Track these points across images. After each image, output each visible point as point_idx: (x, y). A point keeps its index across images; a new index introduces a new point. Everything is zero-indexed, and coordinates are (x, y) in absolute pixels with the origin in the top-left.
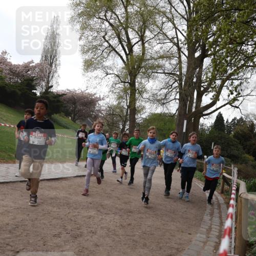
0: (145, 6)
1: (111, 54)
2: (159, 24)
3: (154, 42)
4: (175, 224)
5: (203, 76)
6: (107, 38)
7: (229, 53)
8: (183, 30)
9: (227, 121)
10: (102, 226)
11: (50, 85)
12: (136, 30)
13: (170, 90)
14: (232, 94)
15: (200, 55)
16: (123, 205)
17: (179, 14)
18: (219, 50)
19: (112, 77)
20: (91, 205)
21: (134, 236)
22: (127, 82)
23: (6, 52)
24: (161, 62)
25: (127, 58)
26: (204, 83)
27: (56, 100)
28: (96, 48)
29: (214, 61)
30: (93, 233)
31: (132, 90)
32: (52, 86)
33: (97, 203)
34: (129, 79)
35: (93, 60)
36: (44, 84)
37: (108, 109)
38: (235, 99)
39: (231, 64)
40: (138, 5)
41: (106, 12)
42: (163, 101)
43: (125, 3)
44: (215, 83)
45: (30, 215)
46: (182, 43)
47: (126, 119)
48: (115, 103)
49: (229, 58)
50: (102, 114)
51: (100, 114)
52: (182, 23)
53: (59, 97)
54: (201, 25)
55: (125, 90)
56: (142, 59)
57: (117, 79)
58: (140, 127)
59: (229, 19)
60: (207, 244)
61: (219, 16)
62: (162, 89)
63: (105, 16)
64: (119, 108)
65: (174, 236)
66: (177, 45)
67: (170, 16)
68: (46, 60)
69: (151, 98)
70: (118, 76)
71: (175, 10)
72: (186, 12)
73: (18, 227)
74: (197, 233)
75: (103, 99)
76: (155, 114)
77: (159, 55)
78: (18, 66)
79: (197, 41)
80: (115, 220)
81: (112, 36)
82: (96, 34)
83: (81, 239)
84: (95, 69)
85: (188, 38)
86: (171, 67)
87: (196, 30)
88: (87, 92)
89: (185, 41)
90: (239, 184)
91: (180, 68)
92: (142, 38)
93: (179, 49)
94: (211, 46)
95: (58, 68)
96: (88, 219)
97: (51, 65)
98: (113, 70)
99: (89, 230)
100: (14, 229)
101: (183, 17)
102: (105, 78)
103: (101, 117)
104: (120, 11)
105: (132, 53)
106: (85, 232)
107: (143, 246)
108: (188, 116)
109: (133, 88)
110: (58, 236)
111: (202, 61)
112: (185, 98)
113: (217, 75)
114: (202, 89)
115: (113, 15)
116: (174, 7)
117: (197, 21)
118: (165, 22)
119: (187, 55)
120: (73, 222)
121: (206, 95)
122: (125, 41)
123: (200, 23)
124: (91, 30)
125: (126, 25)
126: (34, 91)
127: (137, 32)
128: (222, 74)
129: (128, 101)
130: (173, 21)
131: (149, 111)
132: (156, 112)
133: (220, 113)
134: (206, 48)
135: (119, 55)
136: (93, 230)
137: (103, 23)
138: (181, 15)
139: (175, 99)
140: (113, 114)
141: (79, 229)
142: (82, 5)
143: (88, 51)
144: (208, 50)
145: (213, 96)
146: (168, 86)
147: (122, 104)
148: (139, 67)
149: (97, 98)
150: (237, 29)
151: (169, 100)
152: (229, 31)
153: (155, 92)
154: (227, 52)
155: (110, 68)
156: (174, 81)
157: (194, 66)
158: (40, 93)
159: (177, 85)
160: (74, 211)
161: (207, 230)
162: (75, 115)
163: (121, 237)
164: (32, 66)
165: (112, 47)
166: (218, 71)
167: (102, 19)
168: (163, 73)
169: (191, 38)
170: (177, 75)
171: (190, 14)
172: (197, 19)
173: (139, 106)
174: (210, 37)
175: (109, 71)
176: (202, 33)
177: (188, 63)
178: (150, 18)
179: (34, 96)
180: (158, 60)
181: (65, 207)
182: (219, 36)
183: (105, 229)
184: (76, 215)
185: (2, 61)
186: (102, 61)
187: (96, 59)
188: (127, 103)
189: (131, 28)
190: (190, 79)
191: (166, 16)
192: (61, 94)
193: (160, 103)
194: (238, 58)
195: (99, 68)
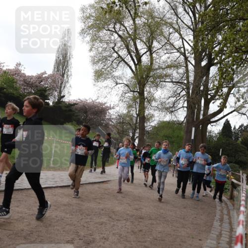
0: (153, 18)
1: (121, 64)
2: (166, 34)
3: (161, 52)
4: (185, 229)
5: (209, 85)
6: (116, 49)
7: (235, 61)
8: (190, 40)
9: (235, 128)
10: (114, 232)
11: (62, 95)
12: (145, 41)
13: (178, 98)
14: (239, 101)
15: (207, 64)
16: (134, 211)
17: (186, 25)
18: (225, 59)
19: (121, 87)
20: (102, 212)
21: (145, 242)
22: (136, 92)
23: (20, 64)
24: (169, 71)
25: (136, 68)
26: (211, 91)
27: (68, 109)
28: (106, 58)
29: (220, 69)
30: (105, 239)
31: (141, 99)
32: (64, 96)
33: (108, 209)
34: (138, 88)
35: (103, 70)
37: (118, 117)
38: (242, 107)
39: (237, 72)
40: (146, 16)
41: (115, 24)
42: (171, 109)
43: (133, 15)
44: (222, 91)
46: (189, 53)
47: (136, 127)
48: (125, 112)
49: (235, 66)
50: (112, 122)
52: (189, 34)
53: (71, 106)
54: (207, 35)
55: (134, 99)
56: (150, 68)
57: (126, 88)
58: (150, 134)
59: (234, 29)
61: (224, 26)
62: (170, 97)
63: (114, 28)
64: (128, 117)
65: (185, 242)
66: (184, 55)
67: (176, 27)
68: (58, 71)
69: (160, 106)
70: (127, 85)
71: (182, 21)
72: (192, 23)
73: (32, 233)
74: (207, 239)
75: (113, 108)
76: (164, 122)
77: (167, 65)
78: (31, 77)
79: (203, 51)
81: (122, 48)
82: (105, 46)
83: (93, 245)
84: (105, 79)
85: (195, 48)
86: (178, 76)
87: (203, 40)
88: (97, 101)
89: (191, 50)
91: (188, 77)
92: (150, 49)
93: (186, 58)
94: (217, 55)
95: (70, 79)
96: (100, 225)
97: (63, 76)
98: (122, 80)
99: (102, 236)
100: (29, 235)
101: (189, 28)
102: (115, 87)
103: (111, 125)
104: (128, 23)
105: (141, 63)
106: (98, 238)
108: (196, 123)
109: (142, 97)
111: (209, 70)
112: (193, 106)
113: (223, 83)
114: (209, 97)
115: (122, 27)
116: (180, 18)
117: (203, 31)
118: (171, 33)
119: (194, 64)
120: (85, 229)
121: (213, 103)
122: (133, 52)
123: (206, 33)
124: (101, 41)
125: (135, 36)
126: (47, 101)
127: (145, 43)
128: (228, 82)
129: (138, 110)
130: (180, 32)
131: (158, 119)
132: (165, 120)
133: (227, 120)
134: (213, 57)
135: (128, 65)
136: (105, 236)
137: (112, 35)
138: (187, 26)
140: (123, 123)
141: (92, 235)
142: (92, 18)
143: (98, 62)
144: (214, 59)
145: (220, 104)
146: (176, 95)
147: (131, 112)
148: (148, 76)
149: (107, 107)
150: (242, 38)
151: (177, 108)
152: (234, 40)
153: (164, 100)
154: (233, 61)
155: (120, 78)
156: (182, 90)
157: (201, 75)
158: (53, 103)
159: (185, 93)
160: (87, 217)
161: (218, 236)
163: (132, 243)
164: (45, 77)
165: (121, 58)
166: (224, 79)
167: (111, 31)
168: (171, 82)
169: (198, 47)
170: (185, 83)
171: (196, 25)
172: (202, 30)
173: (148, 114)
174: (216, 46)
175: (119, 81)
176: (208, 42)
177: (196, 72)
178: (157, 29)
179: (47, 106)
180: (166, 69)
181: (78, 214)
182: (225, 45)
183: (117, 235)
184: (88, 221)
185: (17, 72)
186: (112, 72)
187: (106, 69)
188: (136, 111)
189: (139, 39)
190: (197, 87)
191: (173, 27)
192: (72, 103)
193: (168, 112)
194: (243, 66)
195: (109, 78)
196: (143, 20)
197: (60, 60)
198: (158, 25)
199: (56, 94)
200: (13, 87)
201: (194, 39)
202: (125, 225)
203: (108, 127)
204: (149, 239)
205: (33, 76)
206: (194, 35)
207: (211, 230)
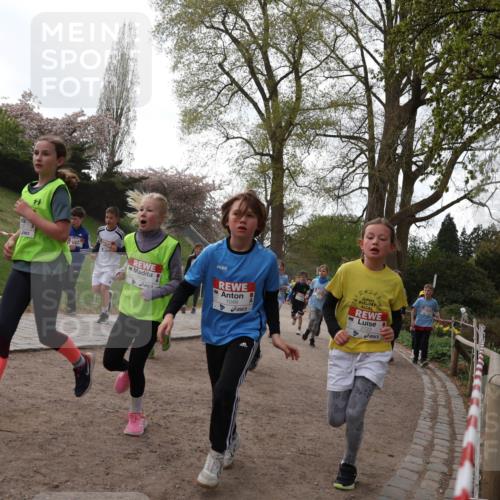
0: (302, 3)
2: (330, 40)
3: (319, 76)
5: (415, 143)
6: (227, 67)
7: (466, 96)
8: (376, 51)
11: (116, 159)
12: (284, 50)
13: (351, 170)
14: (473, 177)
15: (410, 101)
16: (261, 396)
17: (370, 19)
18: (447, 92)
19: (237, 145)
20: (196, 397)
21: (282, 458)
22: (267, 155)
23: (30, 95)
24: (333, 114)
25: (266, 106)
26: (417, 155)
27: (127, 188)
28: (204, 86)
29: (437, 113)
31: (277, 169)
32: (120, 162)
33: (208, 392)
34: (270, 147)
35: (200, 109)
38: (480, 189)
39: (472, 118)
41: (225, 15)
42: (336, 192)
44: (440, 156)
45: (80, 415)
46: (375, 77)
49: (467, 107)
50: (217, 216)
51: (214, 218)
53: (133, 182)
54: (412, 42)
55: (262, 170)
56: (295, 108)
57: (247, 147)
58: (293, 242)
59: (467, 29)
60: (426, 476)
61: (447, 24)
62: (334, 168)
63: (223, 23)
66: (365, 81)
67: (350, 23)
68: (108, 109)
69: (314, 185)
70: (248, 142)
71: (361, 11)
72: (382, 15)
73: (56, 438)
74: (405, 455)
75: (220, 188)
77: (329, 101)
78: (54, 122)
79: (404, 73)
80: (245, 427)
81: (238, 64)
82: (205, 60)
83: (179, 463)
84: (205, 126)
85: (387, 70)
86: (352, 124)
87: (403, 51)
88: (187, 173)
89: (380, 72)
90: (489, 358)
91: (371, 127)
93: (369, 89)
94: (431, 83)
95: (132, 126)
96: (191, 423)
97: (118, 119)
98: (238, 130)
99: (194, 445)
100: (49, 442)
101: (377, 26)
103: (214, 222)
104: (252, 13)
105: (277, 96)
106: (187, 448)
107: (300, 478)
109: (279, 166)
110: (133, 456)
111: (414, 113)
112: (381, 185)
113: (443, 140)
114: (414, 168)
115: (239, 20)
116: (358, 6)
117: (404, 33)
118: (340, 36)
119: (384, 101)
120: (162, 430)
121: (422, 181)
122: (262, 74)
123: (411, 36)
124: (196, 50)
125: (265, 40)
126: (86, 171)
127: (286, 56)
128: (453, 138)
129: (269, 192)
130: (357, 34)
132: (325, 213)
133: (448, 216)
134: (422, 87)
135: (251, 100)
137: (219, 37)
138: (372, 22)
139: (361, 188)
141: (175, 444)
142: (178, 2)
143: (190, 92)
144: (425, 91)
145: (436, 183)
146: (347, 162)
148: (290, 124)
149: (207, 185)
150: (483, 48)
151: (348, 191)
152: (466, 52)
153: (322, 175)
155: (234, 126)
156: (359, 152)
157: (397, 123)
158: (97, 176)
159: (365, 160)
160: (165, 407)
161: (425, 449)
164: (82, 122)
165: (237, 84)
166: (445, 132)
167: (218, 29)
168: (337, 136)
169: (393, 67)
170: (365, 140)
171: (390, 18)
172: (403, 30)
173: (292, 202)
174: (430, 65)
176: (414, 57)
177: (387, 116)
178: (311, 26)
179: (85, 182)
180: (328, 110)
182: (448, 64)
184: (168, 416)
185: (24, 111)
186: (217, 113)
187: (205, 108)
188: (266, 195)
189: (273, 47)
190: (390, 148)
191: (342, 23)
192: (137, 177)
193: (331, 197)
194: (484, 107)
195: (211, 126)
196: (283, 7)
197: (113, 87)
198: (313, 18)
199: (104, 156)
200: (16, 142)
201: (385, 47)
203: (210, 227)
204: (289, 453)
205: (57, 120)
206: (385, 42)
207: (412, 436)
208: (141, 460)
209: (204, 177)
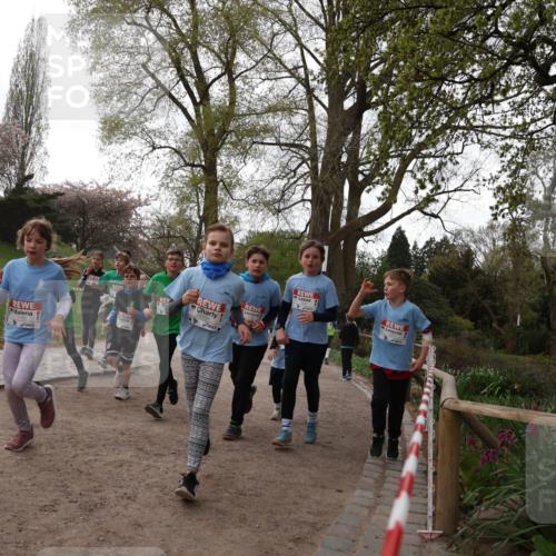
1: (162, 103)
2: (266, 38)
3: (254, 77)
4: (307, 471)
5: (361, 150)
6: (152, 68)
7: (414, 99)
8: (317, 50)
9: (415, 247)
10: (148, 482)
11: (27, 173)
12: (216, 49)
13: (292, 181)
14: (423, 187)
15: (355, 104)
17: (310, 16)
18: (394, 95)
19: (164, 155)
20: (124, 438)
21: (219, 500)
22: (197, 166)
24: (271, 120)
25: (197, 111)
26: (363, 164)
27: (40, 206)
28: (127, 89)
29: (383, 117)
30: (129, 498)
31: (209, 184)
32: (31, 176)
33: (136, 432)
34: (203, 158)
35: (122, 116)
36: (13, 172)
37: (158, 224)
38: (429, 199)
39: (420, 123)
41: (149, 10)
42: (276, 206)
44: (387, 164)
46: (315, 79)
47: (198, 246)
48: (173, 211)
49: (415, 112)
50: (145, 235)
51: (141, 237)
52: (316, 36)
53: (47, 202)
54: (355, 40)
55: (194, 183)
56: (229, 113)
57: (176, 157)
59: (413, 27)
60: (377, 511)
61: (393, 21)
62: (274, 178)
63: (147, 19)
64: (181, 223)
65: (306, 497)
66: (305, 83)
67: (289, 20)
68: (16, 117)
69: (251, 198)
70: (177, 151)
71: (301, 6)
72: (323, 10)
74: (354, 489)
75: (146, 203)
77: (266, 105)
79: (348, 75)
80: (177, 468)
81: (164, 64)
82: (127, 59)
83: (103, 513)
84: (127, 136)
85: (328, 67)
86: (292, 130)
87: (344, 50)
89: (320, 74)
90: (442, 381)
91: (313, 134)
92: (228, 68)
93: (310, 92)
94: (377, 86)
95: (44, 135)
96: (116, 467)
97: (28, 128)
98: (166, 139)
99: (120, 492)
101: (317, 23)
102: (150, 155)
103: (141, 241)
104: (180, 8)
105: (208, 100)
106: (112, 496)
107: (240, 522)
108: (333, 236)
109: (211, 178)
110: (51, 508)
111: (359, 118)
112: (325, 197)
113: (390, 147)
114: (361, 178)
115: (165, 16)
118: (277, 34)
119: (327, 105)
120: (84, 477)
121: (368, 191)
123: (354, 34)
124: (117, 49)
125: (194, 38)
127: (218, 56)
128: (400, 145)
129: (202, 207)
130: (296, 31)
131: (247, 226)
132: (264, 229)
133: (400, 228)
134: (368, 89)
135: (180, 105)
136: (129, 491)
137: (142, 35)
138: (313, 18)
139: (303, 200)
140: (169, 236)
141: (99, 491)
143: (109, 96)
144: (370, 94)
145: (383, 193)
146: (287, 172)
147: (188, 213)
148: (224, 132)
149: (132, 200)
150: (430, 47)
151: (289, 203)
152: (413, 51)
153: (261, 185)
154: (411, 99)
155: (161, 134)
156: (300, 162)
157: (342, 129)
158: (5, 191)
159: (307, 170)
160: (87, 450)
161: (377, 481)
162: (84, 240)
165: (164, 88)
166: (392, 138)
167: (140, 25)
169: (334, 67)
170: (307, 147)
171: (333, 15)
172: (345, 27)
173: (227, 217)
174: (376, 66)
175: (158, 141)
176: (357, 57)
177: (331, 121)
178: (245, 23)
180: (265, 116)
181: (66, 444)
182: (394, 64)
183: (155, 489)
184: (90, 461)
186: (142, 119)
187: (128, 114)
188: (199, 210)
189: (204, 46)
190: (335, 156)
191: (280, 20)
192: (51, 193)
193: (270, 210)
194: (434, 111)
195: (135, 134)
197: (21, 91)
198: (247, 14)
201: (327, 47)
202: (175, 466)
203: (136, 247)
204: (227, 494)
206: (326, 40)
207: (362, 468)
208: (60, 513)
209: (129, 192)
